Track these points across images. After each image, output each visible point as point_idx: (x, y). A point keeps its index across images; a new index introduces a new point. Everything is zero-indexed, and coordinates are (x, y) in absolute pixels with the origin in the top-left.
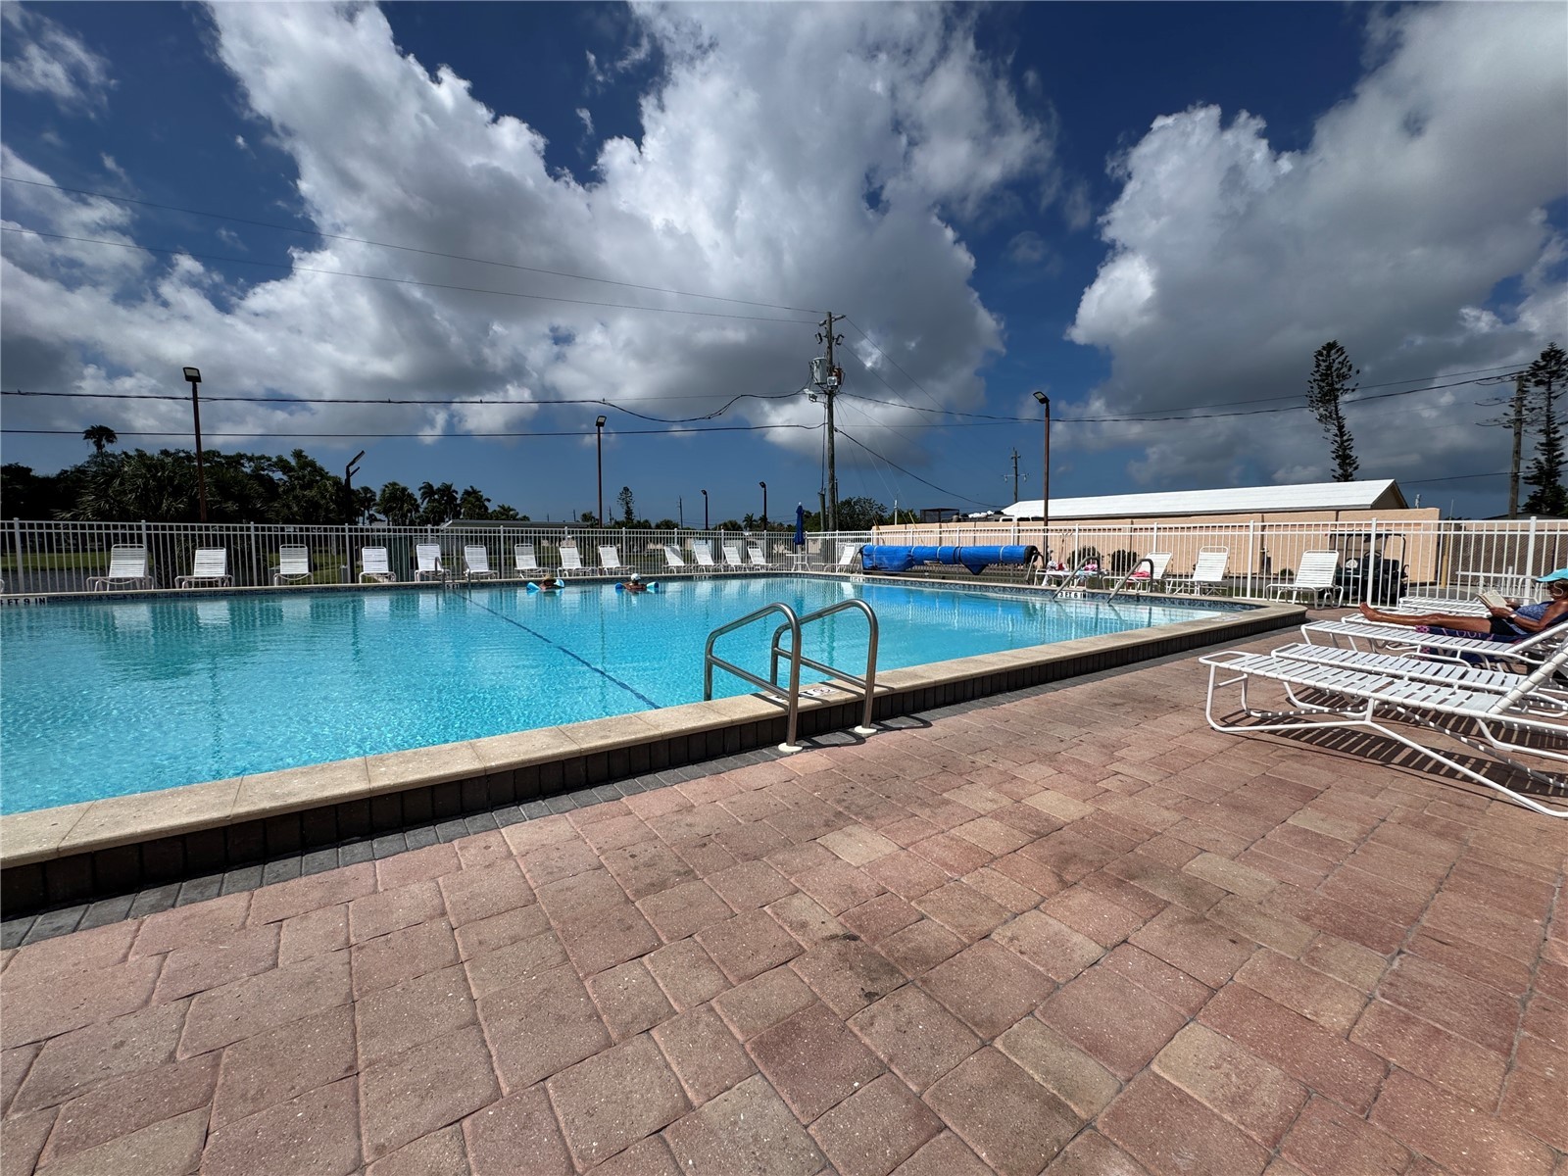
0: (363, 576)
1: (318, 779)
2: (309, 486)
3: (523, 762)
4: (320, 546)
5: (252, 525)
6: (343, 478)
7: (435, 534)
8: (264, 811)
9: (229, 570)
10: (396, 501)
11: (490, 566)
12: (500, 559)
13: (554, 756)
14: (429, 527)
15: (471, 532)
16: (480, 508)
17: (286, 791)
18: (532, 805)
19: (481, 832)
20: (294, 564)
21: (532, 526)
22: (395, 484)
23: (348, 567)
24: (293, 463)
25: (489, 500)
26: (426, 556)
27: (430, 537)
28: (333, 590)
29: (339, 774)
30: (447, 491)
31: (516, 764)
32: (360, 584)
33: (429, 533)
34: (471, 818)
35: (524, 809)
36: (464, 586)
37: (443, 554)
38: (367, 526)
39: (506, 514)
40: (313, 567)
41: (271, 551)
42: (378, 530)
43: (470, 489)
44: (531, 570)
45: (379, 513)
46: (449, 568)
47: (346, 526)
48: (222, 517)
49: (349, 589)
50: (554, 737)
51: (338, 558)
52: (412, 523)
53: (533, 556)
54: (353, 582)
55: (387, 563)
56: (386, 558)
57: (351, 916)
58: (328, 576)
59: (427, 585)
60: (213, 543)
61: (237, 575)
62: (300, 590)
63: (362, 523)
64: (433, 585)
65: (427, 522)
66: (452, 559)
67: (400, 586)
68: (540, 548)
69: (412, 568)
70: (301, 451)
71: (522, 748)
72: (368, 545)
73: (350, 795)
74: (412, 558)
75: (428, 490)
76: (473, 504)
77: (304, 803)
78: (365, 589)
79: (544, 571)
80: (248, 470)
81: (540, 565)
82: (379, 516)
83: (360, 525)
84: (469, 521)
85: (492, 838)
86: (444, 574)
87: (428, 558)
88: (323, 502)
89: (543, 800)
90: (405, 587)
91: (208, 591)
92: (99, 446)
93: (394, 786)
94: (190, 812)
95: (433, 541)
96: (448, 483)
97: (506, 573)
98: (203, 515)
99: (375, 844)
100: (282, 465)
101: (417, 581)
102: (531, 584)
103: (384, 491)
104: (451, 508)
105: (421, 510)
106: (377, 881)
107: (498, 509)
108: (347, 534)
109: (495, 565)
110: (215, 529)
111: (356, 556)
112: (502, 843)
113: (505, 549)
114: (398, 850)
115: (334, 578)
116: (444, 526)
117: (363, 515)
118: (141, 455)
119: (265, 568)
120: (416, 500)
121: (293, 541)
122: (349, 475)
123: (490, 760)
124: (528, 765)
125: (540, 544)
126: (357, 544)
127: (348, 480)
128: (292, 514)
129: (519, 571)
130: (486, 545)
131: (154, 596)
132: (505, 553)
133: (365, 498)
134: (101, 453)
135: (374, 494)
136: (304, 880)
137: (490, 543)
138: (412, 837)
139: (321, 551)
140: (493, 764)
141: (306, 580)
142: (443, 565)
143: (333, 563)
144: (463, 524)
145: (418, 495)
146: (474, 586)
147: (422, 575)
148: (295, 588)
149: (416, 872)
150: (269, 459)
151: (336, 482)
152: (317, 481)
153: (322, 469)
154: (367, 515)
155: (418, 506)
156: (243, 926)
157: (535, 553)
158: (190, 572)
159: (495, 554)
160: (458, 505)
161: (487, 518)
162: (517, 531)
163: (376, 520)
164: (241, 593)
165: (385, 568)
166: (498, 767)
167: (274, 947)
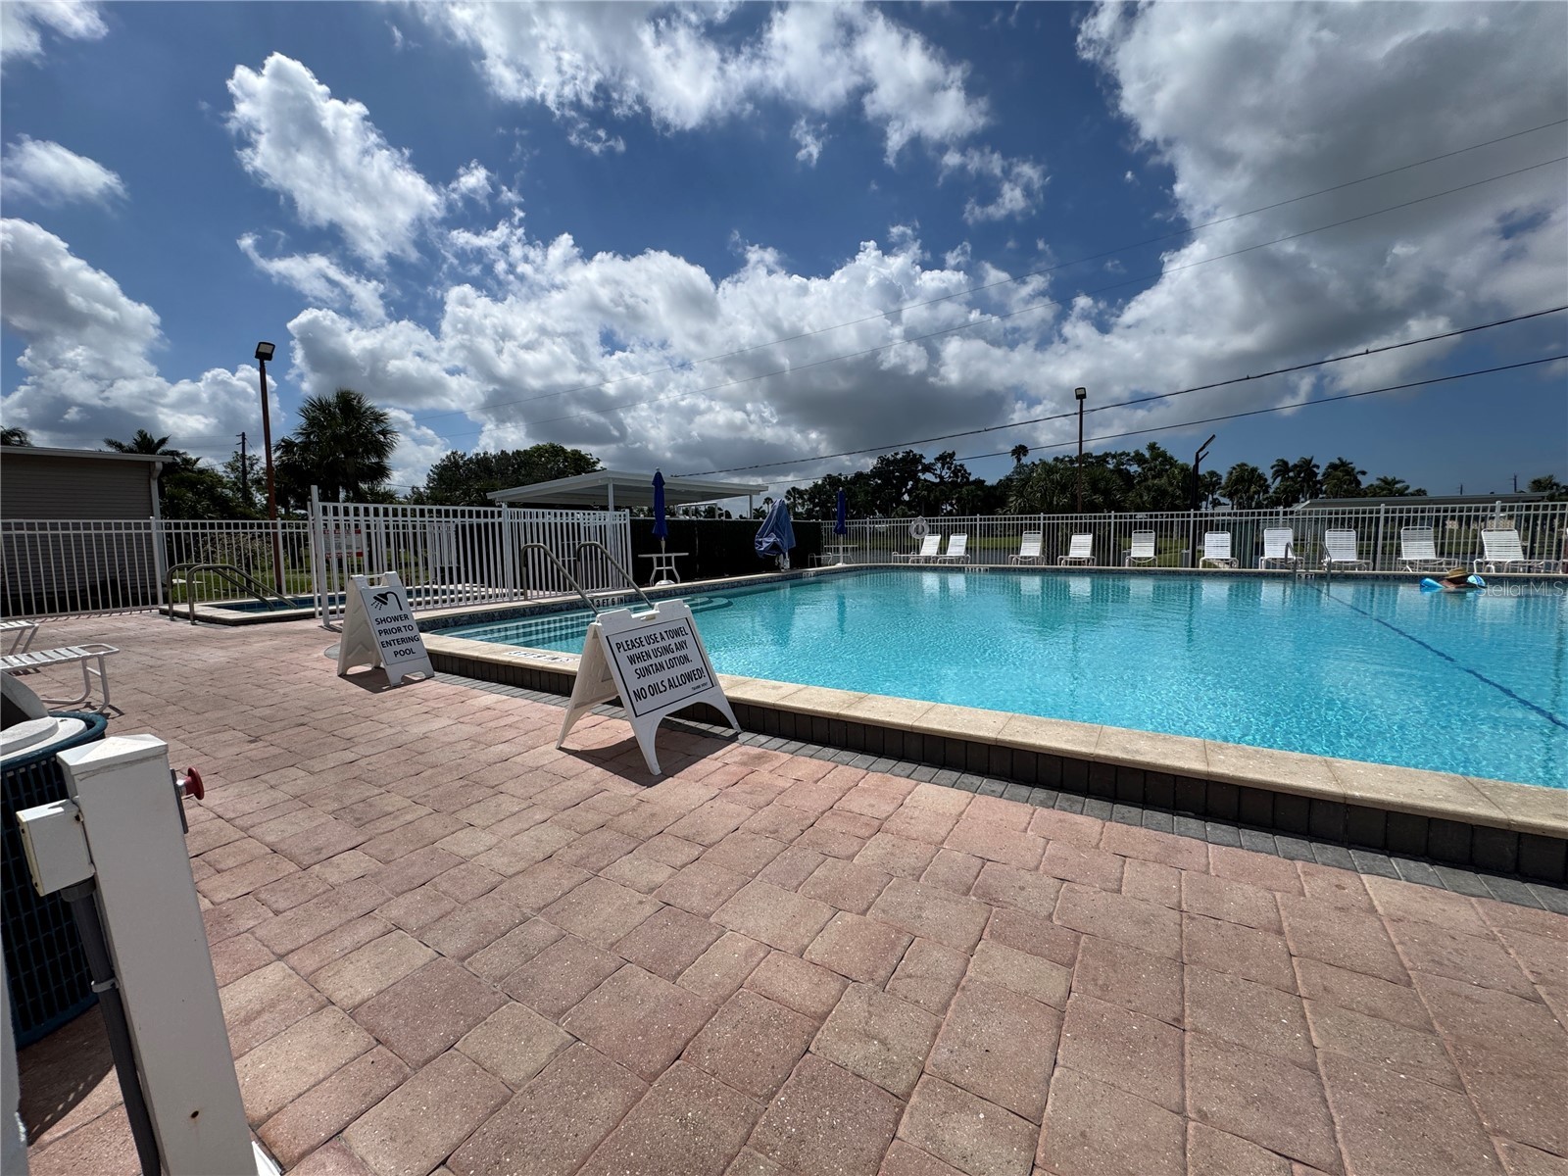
0: (1204, 561)
1: (1161, 747)
2: (1159, 476)
3: (1403, 806)
4: (1166, 531)
5: (1113, 513)
6: (1192, 464)
7: (1289, 517)
8: (1117, 759)
9: (1093, 552)
10: (1245, 482)
11: (1360, 554)
12: (1379, 546)
13: (1455, 814)
14: (1281, 509)
15: (1337, 513)
16: (1351, 483)
17: (1134, 748)
18: (1412, 864)
19: (1333, 866)
20: (1142, 548)
21: (1430, 502)
22: (1244, 465)
23: (1190, 551)
24: (1147, 455)
25: (1364, 473)
26: (1274, 542)
27: (1281, 521)
28: (1175, 573)
29: (1179, 748)
30: (1307, 467)
31: (1390, 804)
32: (1200, 569)
33: (1281, 516)
34: (1319, 845)
35: (1396, 864)
36: (1322, 577)
37: (1296, 540)
38: (1210, 511)
39: (1388, 488)
40: (1157, 551)
41: (1125, 536)
42: (1224, 515)
43: (1337, 462)
44: (1426, 561)
45: (1224, 496)
46: (1302, 555)
47: (1192, 512)
48: (1093, 508)
49: (1190, 573)
50: (1459, 789)
51: (1182, 543)
52: (1259, 506)
53: (1432, 543)
54: (1193, 566)
55: (1229, 549)
56: (1229, 544)
57: (1183, 884)
58: (1170, 559)
59: (1274, 573)
60: (1084, 529)
61: (1098, 558)
62: (1145, 571)
63: (1206, 508)
64: (1281, 573)
65: (1277, 503)
66: (1308, 546)
67: (1242, 573)
68: (1443, 532)
69: (1257, 554)
70: (1155, 444)
71: (1404, 788)
72: (1211, 530)
73: (1189, 771)
74: (1257, 544)
75: (1282, 468)
76: (1338, 479)
77: (1148, 764)
78: (1205, 574)
79: (1448, 563)
80: (1111, 466)
81: (1442, 554)
82: (1223, 500)
83: (1203, 510)
84: (1332, 500)
85: (1348, 879)
86: (1296, 563)
87: (1277, 544)
88: (1170, 489)
89: (1432, 864)
90: (1248, 575)
91: (1078, 569)
92: (1019, 460)
93: (1233, 778)
94: (1067, 741)
95: (1284, 526)
96: (1308, 457)
97: (1384, 564)
98: (1079, 508)
99: (1209, 827)
100: (1139, 458)
101: (1262, 569)
102: (1428, 580)
103: (1231, 473)
104: (1309, 486)
105: (1271, 491)
106: (1209, 863)
107: (1376, 483)
108: (1192, 519)
109: (1368, 553)
110: (1087, 518)
111: (1199, 540)
112: (1361, 890)
113: (1385, 533)
114: (1232, 842)
115: (1176, 561)
116: (1298, 507)
117: (1206, 499)
118: (1044, 463)
119: (1120, 551)
120: (1266, 480)
121: (1142, 527)
122: (1198, 460)
123: (1351, 788)
124: (1409, 812)
125: (1444, 525)
126: (1200, 529)
127: (1196, 467)
128: (1143, 503)
129: (1404, 562)
130: (1356, 527)
131: (1044, 570)
132: (1385, 538)
133: (1212, 483)
134: (1020, 466)
135: (1220, 477)
136: (1144, 831)
137: (1363, 528)
138: (1247, 836)
139: (1166, 536)
140: (1357, 794)
141: (1150, 562)
142: (1295, 551)
143: (1176, 547)
144: (1324, 505)
145: (1268, 474)
146: (1335, 578)
147: (1267, 562)
148: (1142, 570)
149: (1250, 874)
150: (1128, 455)
151: (1184, 469)
152: (1167, 470)
153: (1171, 458)
154: (1210, 499)
155: (1268, 486)
156: (1097, 846)
157: (1436, 538)
158: (1067, 554)
159: (1369, 539)
160: (1319, 482)
161: (1358, 495)
162: (1403, 509)
163: (1220, 504)
164: (1101, 571)
165: (1226, 554)
166: (1362, 799)
167: (1119, 875)
